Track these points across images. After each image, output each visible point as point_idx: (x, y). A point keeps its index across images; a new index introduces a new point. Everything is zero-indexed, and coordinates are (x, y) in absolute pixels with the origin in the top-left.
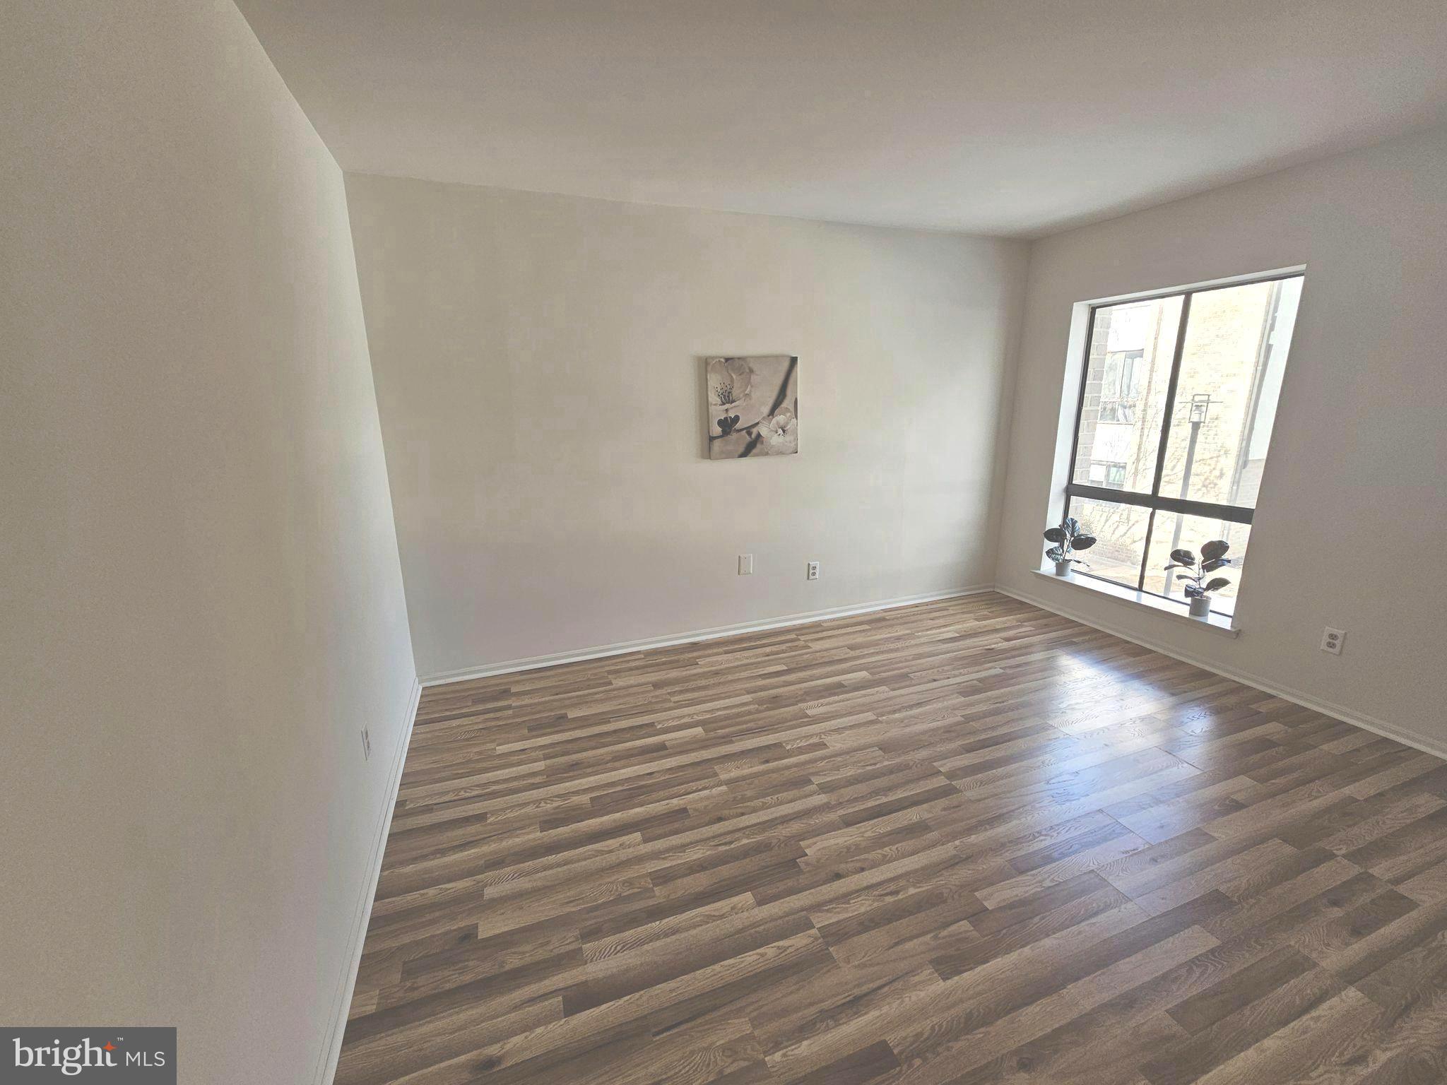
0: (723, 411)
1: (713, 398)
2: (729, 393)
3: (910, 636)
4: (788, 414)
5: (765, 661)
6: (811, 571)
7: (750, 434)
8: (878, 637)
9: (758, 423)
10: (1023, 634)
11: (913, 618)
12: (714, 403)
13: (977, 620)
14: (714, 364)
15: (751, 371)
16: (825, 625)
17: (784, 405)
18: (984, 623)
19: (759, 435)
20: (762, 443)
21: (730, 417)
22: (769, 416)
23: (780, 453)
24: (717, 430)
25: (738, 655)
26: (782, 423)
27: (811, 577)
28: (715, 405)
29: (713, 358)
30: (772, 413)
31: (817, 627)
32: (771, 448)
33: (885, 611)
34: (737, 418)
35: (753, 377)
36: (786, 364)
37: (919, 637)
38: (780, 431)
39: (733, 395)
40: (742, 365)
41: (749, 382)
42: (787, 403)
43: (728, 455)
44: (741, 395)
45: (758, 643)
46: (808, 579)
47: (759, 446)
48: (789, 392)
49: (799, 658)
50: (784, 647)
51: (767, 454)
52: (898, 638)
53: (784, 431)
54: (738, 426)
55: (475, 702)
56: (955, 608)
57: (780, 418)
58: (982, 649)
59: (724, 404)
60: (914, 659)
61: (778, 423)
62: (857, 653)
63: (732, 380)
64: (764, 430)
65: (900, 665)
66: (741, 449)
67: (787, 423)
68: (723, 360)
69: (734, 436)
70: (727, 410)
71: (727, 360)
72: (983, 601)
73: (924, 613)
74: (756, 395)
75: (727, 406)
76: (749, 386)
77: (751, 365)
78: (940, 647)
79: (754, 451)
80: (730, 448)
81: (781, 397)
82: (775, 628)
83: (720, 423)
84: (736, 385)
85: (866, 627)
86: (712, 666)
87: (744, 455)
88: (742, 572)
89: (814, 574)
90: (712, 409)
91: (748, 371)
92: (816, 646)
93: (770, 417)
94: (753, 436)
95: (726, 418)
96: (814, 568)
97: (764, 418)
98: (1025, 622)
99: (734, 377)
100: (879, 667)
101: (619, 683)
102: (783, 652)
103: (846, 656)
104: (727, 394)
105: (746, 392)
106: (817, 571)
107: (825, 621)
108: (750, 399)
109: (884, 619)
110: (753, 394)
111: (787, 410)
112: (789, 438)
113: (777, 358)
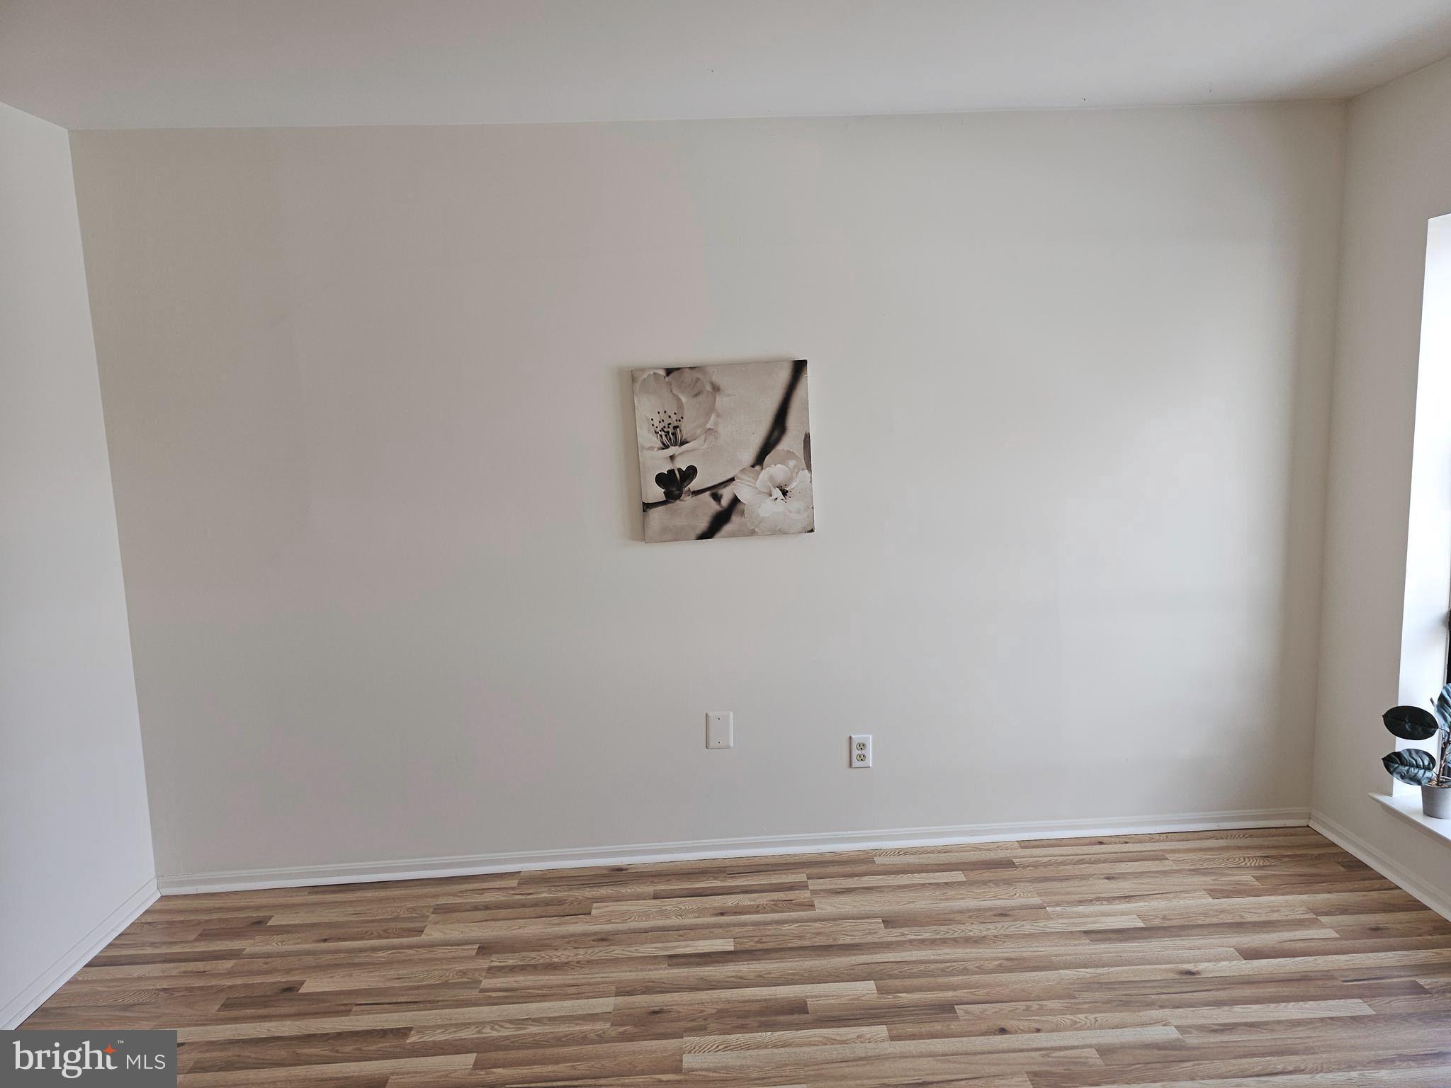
0: (666, 458)
1: (648, 439)
2: (675, 427)
3: (1036, 911)
4: (792, 463)
5: (715, 926)
6: (855, 753)
7: (717, 498)
8: (962, 904)
9: (732, 479)
10: (1301, 945)
11: (1076, 870)
12: (648, 445)
13: (1214, 893)
14: (645, 380)
15: (716, 389)
16: (878, 860)
17: (783, 446)
18: (1225, 903)
19: (735, 501)
20: (742, 513)
21: (680, 470)
22: (753, 466)
23: (778, 531)
24: (657, 493)
25: (668, 904)
26: (780, 478)
27: (856, 763)
28: (651, 448)
29: (643, 370)
30: (760, 460)
31: (860, 865)
32: (760, 522)
33: (1024, 845)
34: (692, 471)
35: (721, 401)
36: (784, 375)
37: (1049, 917)
38: (777, 493)
39: (684, 432)
40: (698, 379)
41: (711, 409)
42: (790, 442)
43: (676, 535)
44: (699, 431)
45: (730, 883)
46: (851, 765)
47: (735, 518)
48: (792, 421)
49: (771, 930)
50: (763, 899)
51: (752, 533)
52: (1003, 914)
53: (785, 493)
54: (695, 484)
55: (205, 936)
56: (1182, 856)
57: (775, 469)
58: (1170, 971)
59: (665, 447)
60: (1001, 969)
61: (771, 478)
62: (894, 934)
63: (680, 406)
64: (743, 491)
65: (954, 980)
66: (703, 524)
67: (791, 479)
68: (663, 373)
69: (687, 502)
70: (672, 458)
71: (669, 371)
72: (1261, 847)
73: (1104, 862)
74: (725, 430)
75: (673, 450)
76: (713, 416)
77: (715, 379)
78: (1080, 949)
79: (727, 528)
80: (679, 522)
81: (776, 434)
82: (795, 855)
83: (661, 479)
84: (688, 414)
85: (958, 876)
86: (610, 922)
87: (708, 534)
88: (711, 744)
89: (862, 758)
90: (645, 456)
91: (709, 388)
92: (826, 906)
93: (757, 468)
94: (725, 502)
95: (671, 472)
96: (862, 746)
97: (743, 471)
98: (1327, 914)
99: (684, 399)
100: (911, 976)
101: (434, 933)
102: (757, 910)
103: (870, 939)
104: (671, 430)
105: (708, 426)
106: (869, 752)
107: (881, 853)
108: (716, 438)
109: (1008, 864)
110: (721, 429)
111: (790, 454)
112: (794, 504)
113: (767, 364)
